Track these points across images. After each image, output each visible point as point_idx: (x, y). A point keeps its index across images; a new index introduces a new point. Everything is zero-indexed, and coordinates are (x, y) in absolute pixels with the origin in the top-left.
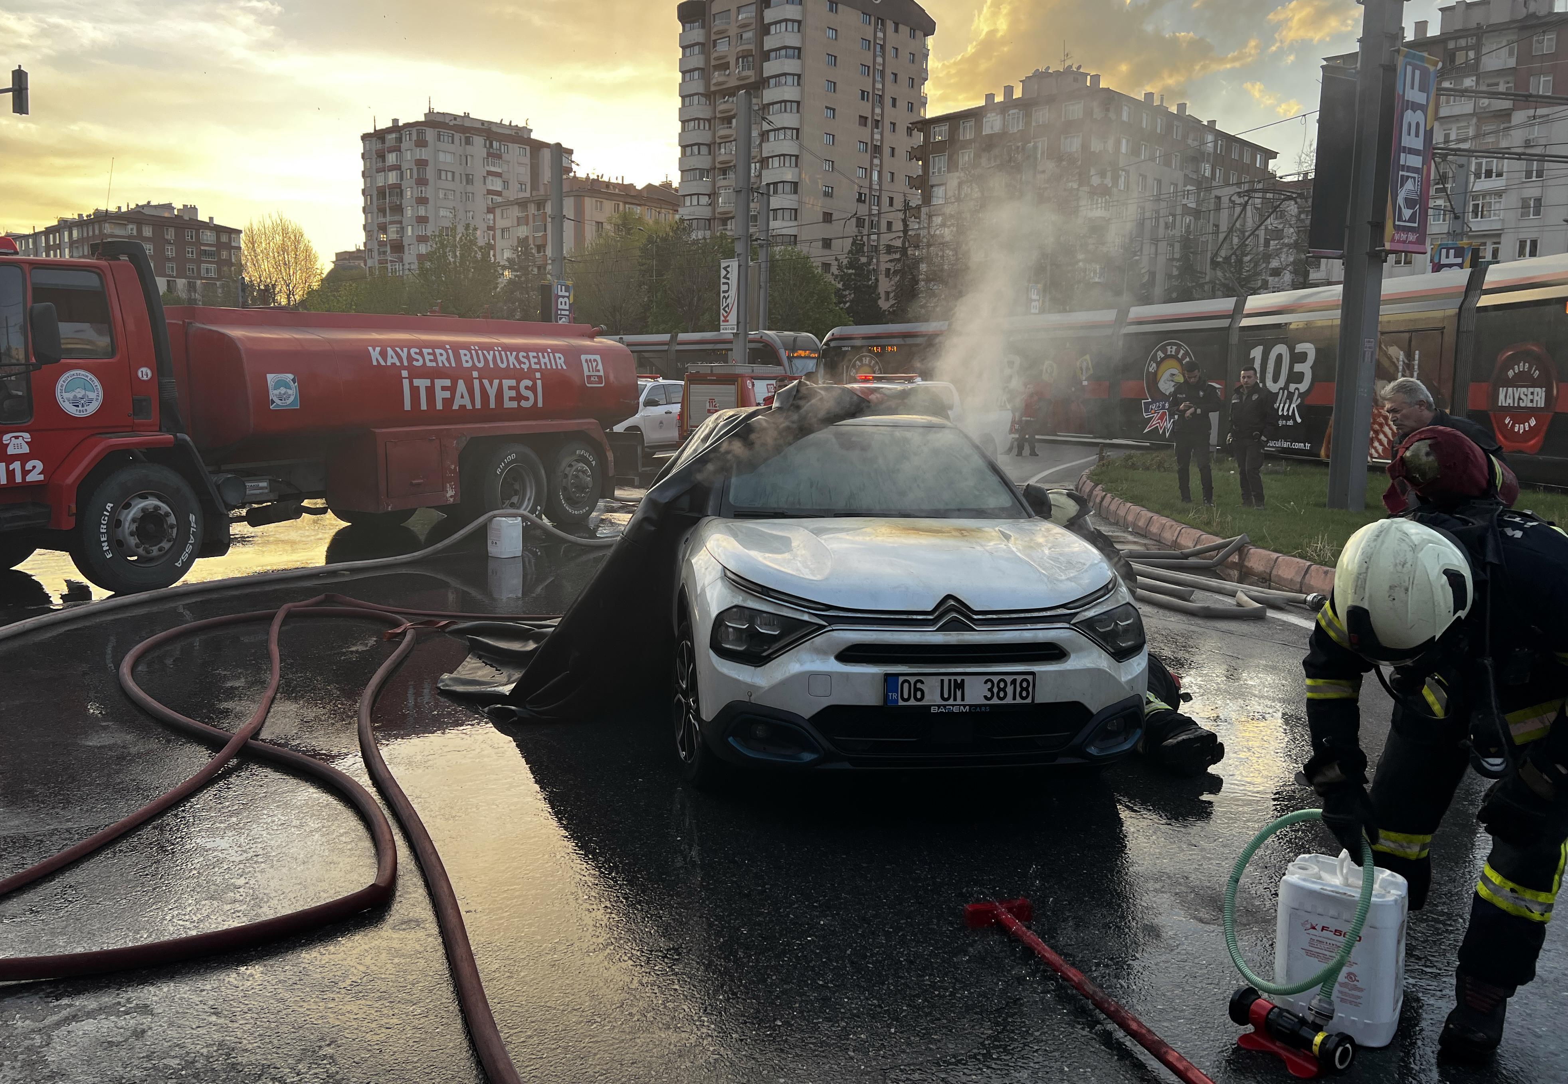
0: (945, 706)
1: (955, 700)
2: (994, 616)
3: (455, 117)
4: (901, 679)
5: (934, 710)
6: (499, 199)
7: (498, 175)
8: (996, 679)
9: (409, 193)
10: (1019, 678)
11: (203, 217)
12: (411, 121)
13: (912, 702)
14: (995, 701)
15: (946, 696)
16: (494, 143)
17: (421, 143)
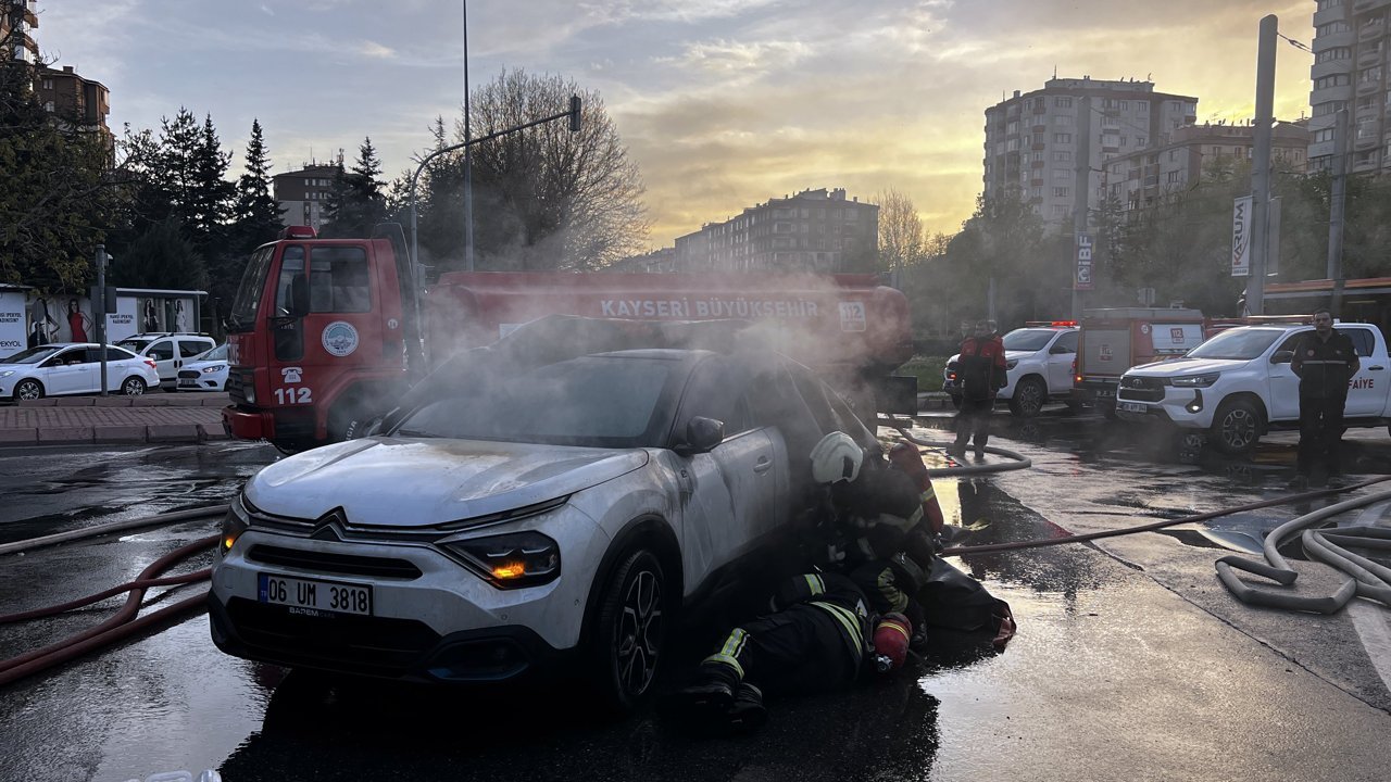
0: (300, 608)
1: (309, 603)
2: (363, 530)
3: (1075, 81)
4: (270, 579)
5: (292, 611)
6: (1116, 155)
7: (1116, 132)
8: (339, 588)
9: (1025, 159)
10: (358, 590)
11: (849, 198)
12: (1031, 91)
13: (277, 601)
14: (339, 609)
15: (302, 599)
16: (1113, 102)
17: (1039, 110)
